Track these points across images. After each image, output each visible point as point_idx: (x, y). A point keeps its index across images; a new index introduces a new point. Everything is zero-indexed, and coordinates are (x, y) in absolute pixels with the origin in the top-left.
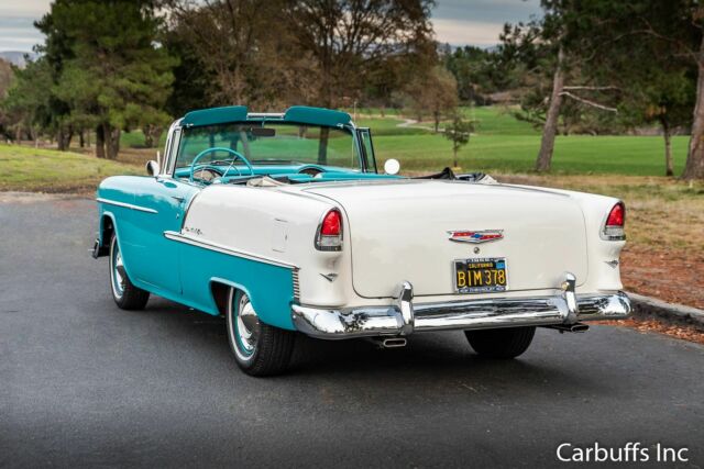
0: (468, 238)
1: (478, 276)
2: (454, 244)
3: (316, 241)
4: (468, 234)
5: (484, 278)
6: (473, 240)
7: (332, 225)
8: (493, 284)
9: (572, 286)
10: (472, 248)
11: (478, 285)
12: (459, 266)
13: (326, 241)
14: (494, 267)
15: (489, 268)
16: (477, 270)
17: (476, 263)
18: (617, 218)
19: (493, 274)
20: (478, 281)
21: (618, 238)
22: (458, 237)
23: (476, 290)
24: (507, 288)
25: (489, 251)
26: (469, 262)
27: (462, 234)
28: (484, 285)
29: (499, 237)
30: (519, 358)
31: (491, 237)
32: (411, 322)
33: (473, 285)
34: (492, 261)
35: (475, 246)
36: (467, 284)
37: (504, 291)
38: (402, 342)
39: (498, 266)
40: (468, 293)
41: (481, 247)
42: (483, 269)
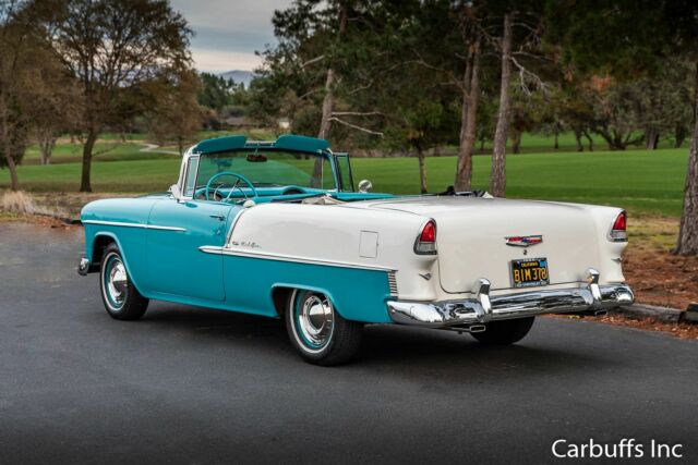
0: (519, 242)
1: (528, 273)
2: (509, 247)
3: (416, 244)
4: (519, 239)
5: (533, 275)
6: (523, 244)
7: (428, 234)
8: (538, 280)
9: (596, 279)
10: (521, 250)
11: (529, 281)
12: (515, 265)
13: (422, 247)
14: (538, 266)
15: (535, 267)
16: (527, 268)
17: (526, 263)
19: (538, 271)
20: (528, 277)
21: (622, 240)
22: (512, 241)
23: (526, 284)
24: (550, 281)
25: (534, 253)
26: (522, 262)
27: (515, 239)
28: (533, 281)
29: (540, 241)
31: (535, 241)
32: (490, 312)
33: (525, 281)
34: (537, 261)
35: (524, 249)
36: (521, 280)
37: (549, 284)
38: (483, 328)
39: (541, 264)
40: (522, 287)
41: (528, 249)
42: (531, 268)
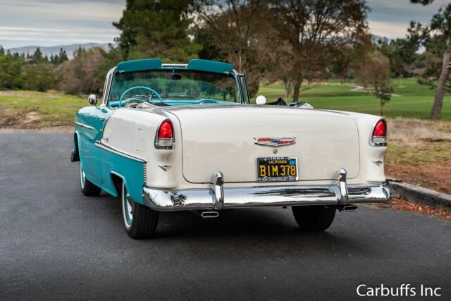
0: (269, 143)
1: (275, 169)
2: (258, 146)
3: (155, 142)
4: (269, 140)
5: (280, 170)
6: (273, 144)
7: (166, 132)
8: (286, 175)
9: (344, 178)
10: (272, 149)
11: (275, 176)
12: (261, 162)
13: (162, 142)
14: (288, 163)
15: (284, 164)
16: (275, 165)
17: (274, 161)
18: (380, 130)
19: (286, 168)
20: (275, 173)
21: (381, 145)
22: (261, 142)
23: (274, 179)
24: (297, 179)
25: (283, 153)
26: (269, 159)
27: (264, 140)
28: (280, 175)
29: (292, 142)
30: (327, 230)
31: (286, 142)
32: (222, 201)
33: (271, 175)
34: (286, 159)
35: (274, 148)
36: (267, 175)
37: (295, 181)
38: (216, 214)
39: (291, 163)
40: (268, 181)
41: (278, 149)
42: (279, 165)
